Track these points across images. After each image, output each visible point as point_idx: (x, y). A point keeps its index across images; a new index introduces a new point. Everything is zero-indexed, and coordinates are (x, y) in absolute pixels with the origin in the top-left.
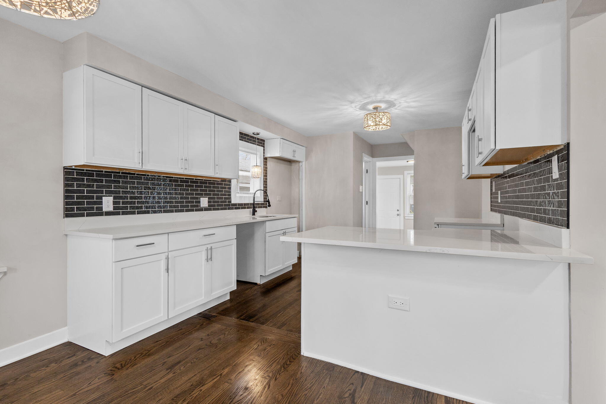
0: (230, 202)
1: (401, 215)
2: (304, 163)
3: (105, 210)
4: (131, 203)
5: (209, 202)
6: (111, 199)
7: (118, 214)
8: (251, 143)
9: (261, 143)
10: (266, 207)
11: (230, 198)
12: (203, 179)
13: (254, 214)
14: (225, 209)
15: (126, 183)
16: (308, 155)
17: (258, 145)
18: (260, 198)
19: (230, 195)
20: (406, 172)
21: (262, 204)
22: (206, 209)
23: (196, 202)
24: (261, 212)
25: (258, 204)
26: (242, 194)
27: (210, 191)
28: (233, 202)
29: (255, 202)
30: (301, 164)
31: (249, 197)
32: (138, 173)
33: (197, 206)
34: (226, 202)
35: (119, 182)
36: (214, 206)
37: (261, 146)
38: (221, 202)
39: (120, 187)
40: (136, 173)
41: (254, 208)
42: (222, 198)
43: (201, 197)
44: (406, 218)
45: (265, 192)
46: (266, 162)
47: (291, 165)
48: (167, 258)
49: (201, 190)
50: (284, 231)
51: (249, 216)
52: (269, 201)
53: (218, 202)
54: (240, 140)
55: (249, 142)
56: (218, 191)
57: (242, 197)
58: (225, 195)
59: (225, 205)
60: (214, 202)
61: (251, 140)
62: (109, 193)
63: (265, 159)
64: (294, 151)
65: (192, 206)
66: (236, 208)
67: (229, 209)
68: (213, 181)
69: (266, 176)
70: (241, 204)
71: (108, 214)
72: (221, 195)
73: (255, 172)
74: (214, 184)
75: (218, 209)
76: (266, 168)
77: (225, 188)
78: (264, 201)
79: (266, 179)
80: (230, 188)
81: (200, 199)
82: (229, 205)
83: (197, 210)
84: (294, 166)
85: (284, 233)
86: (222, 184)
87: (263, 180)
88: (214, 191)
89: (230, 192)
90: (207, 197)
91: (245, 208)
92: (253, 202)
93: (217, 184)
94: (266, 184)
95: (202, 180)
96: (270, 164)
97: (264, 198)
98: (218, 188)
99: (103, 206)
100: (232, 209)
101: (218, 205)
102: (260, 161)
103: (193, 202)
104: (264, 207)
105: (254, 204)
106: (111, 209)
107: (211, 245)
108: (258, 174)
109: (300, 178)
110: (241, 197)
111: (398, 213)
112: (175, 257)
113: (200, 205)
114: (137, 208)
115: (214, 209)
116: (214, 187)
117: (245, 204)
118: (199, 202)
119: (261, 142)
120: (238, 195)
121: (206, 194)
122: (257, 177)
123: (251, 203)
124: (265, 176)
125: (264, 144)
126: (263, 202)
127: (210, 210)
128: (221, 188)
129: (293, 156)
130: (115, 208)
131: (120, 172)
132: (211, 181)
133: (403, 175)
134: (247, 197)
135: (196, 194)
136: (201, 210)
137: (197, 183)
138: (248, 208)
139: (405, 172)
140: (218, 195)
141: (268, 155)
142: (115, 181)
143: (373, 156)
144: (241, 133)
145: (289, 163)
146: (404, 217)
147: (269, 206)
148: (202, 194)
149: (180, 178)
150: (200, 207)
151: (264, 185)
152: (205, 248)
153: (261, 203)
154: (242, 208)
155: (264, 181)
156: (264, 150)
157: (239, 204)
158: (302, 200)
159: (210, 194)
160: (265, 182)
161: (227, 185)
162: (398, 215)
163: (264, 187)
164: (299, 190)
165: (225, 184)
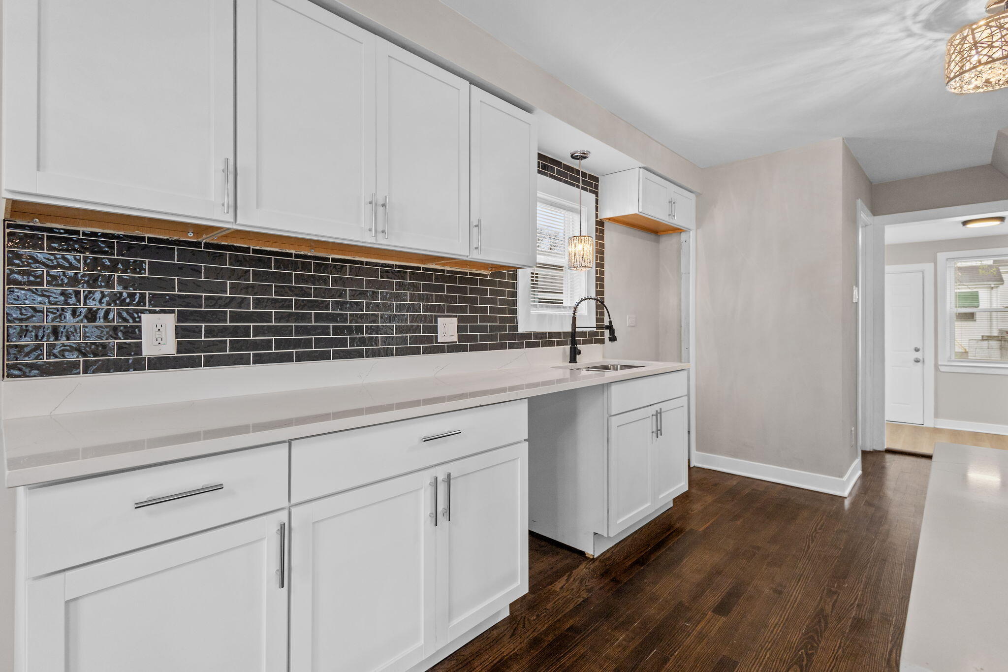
0: (515, 328)
1: (925, 360)
2: (692, 234)
3: (149, 350)
4: (235, 332)
5: (460, 329)
6: (169, 321)
7: (193, 363)
8: (566, 182)
9: (590, 185)
10: (602, 342)
11: (514, 320)
12: (446, 269)
13: (573, 360)
14: (502, 347)
15: (219, 273)
16: (702, 215)
17: (583, 188)
18: (587, 320)
19: (514, 311)
20: (941, 256)
21: (592, 334)
22: (452, 348)
23: (427, 329)
24: (590, 353)
25: (583, 334)
26: (545, 308)
27: (463, 300)
28: (521, 329)
29: (577, 330)
30: (683, 236)
31: (561, 316)
32: (258, 248)
33: (429, 340)
34: (503, 328)
35: (197, 271)
36: (474, 338)
37: (591, 191)
38: (493, 329)
39: (198, 286)
40: (252, 247)
41: (574, 343)
42: (494, 319)
43: (440, 316)
44: (942, 369)
45: (601, 305)
46: (602, 231)
47: (658, 242)
48: (284, 532)
49: (439, 299)
50: (657, 407)
51: (561, 364)
52: (610, 328)
53: (484, 329)
54: (539, 172)
55: (560, 180)
56: (483, 301)
57: (545, 315)
58: (502, 311)
59: (503, 337)
60: (473, 329)
61: (566, 176)
62: (162, 304)
63: (600, 223)
64: (672, 202)
65: (415, 340)
66: (530, 345)
67: (511, 347)
68: (471, 274)
69: (602, 266)
70: (542, 335)
71: (160, 363)
72: (493, 310)
73: (577, 253)
74: (473, 281)
75: (483, 348)
76: (602, 246)
77: (502, 293)
78: (598, 327)
79: (602, 273)
80: (514, 294)
81: (436, 322)
82: (512, 337)
83: (428, 351)
84: (668, 243)
85: (656, 415)
86: (493, 283)
87: (595, 275)
88: (474, 301)
89: (514, 303)
90: (455, 316)
91: (550, 344)
92: (570, 330)
93: (483, 282)
94: (602, 286)
95: (443, 271)
96: (611, 235)
97: (598, 320)
98: (484, 292)
99: (144, 340)
100: (520, 346)
101: (483, 338)
102: (589, 227)
103: (416, 329)
104: (597, 341)
105: (573, 334)
106: (169, 348)
107: (448, 468)
108: (585, 256)
109: (683, 270)
110: (541, 317)
111: (918, 355)
112: (314, 523)
113: (436, 337)
114: (255, 345)
115: (474, 348)
116: (472, 291)
117: (551, 335)
118: (435, 329)
119: (590, 183)
120: (534, 311)
121: (452, 309)
122: (584, 265)
123: (568, 333)
124: (600, 265)
125: (596, 187)
126: (595, 330)
127: (464, 349)
128: (493, 292)
129: (669, 215)
130: (181, 347)
131: (201, 243)
132: (466, 273)
133: (932, 264)
134: (556, 315)
135: (427, 309)
136: (440, 349)
137: (429, 278)
138: (559, 344)
139: (939, 255)
140: (484, 310)
141: (607, 213)
142: (181, 268)
143: (875, 211)
144: (541, 157)
145: (653, 236)
146: (936, 367)
147: (613, 339)
148: (441, 309)
149: (382, 265)
150: (437, 342)
151: (597, 287)
152: (426, 478)
153: (590, 331)
154: (545, 344)
155: (597, 279)
156: (597, 201)
157: (538, 335)
158: (688, 324)
159: (463, 310)
160: (600, 280)
161: (506, 285)
162: (917, 361)
163: (597, 293)
164: (680, 300)
165: (502, 284)
